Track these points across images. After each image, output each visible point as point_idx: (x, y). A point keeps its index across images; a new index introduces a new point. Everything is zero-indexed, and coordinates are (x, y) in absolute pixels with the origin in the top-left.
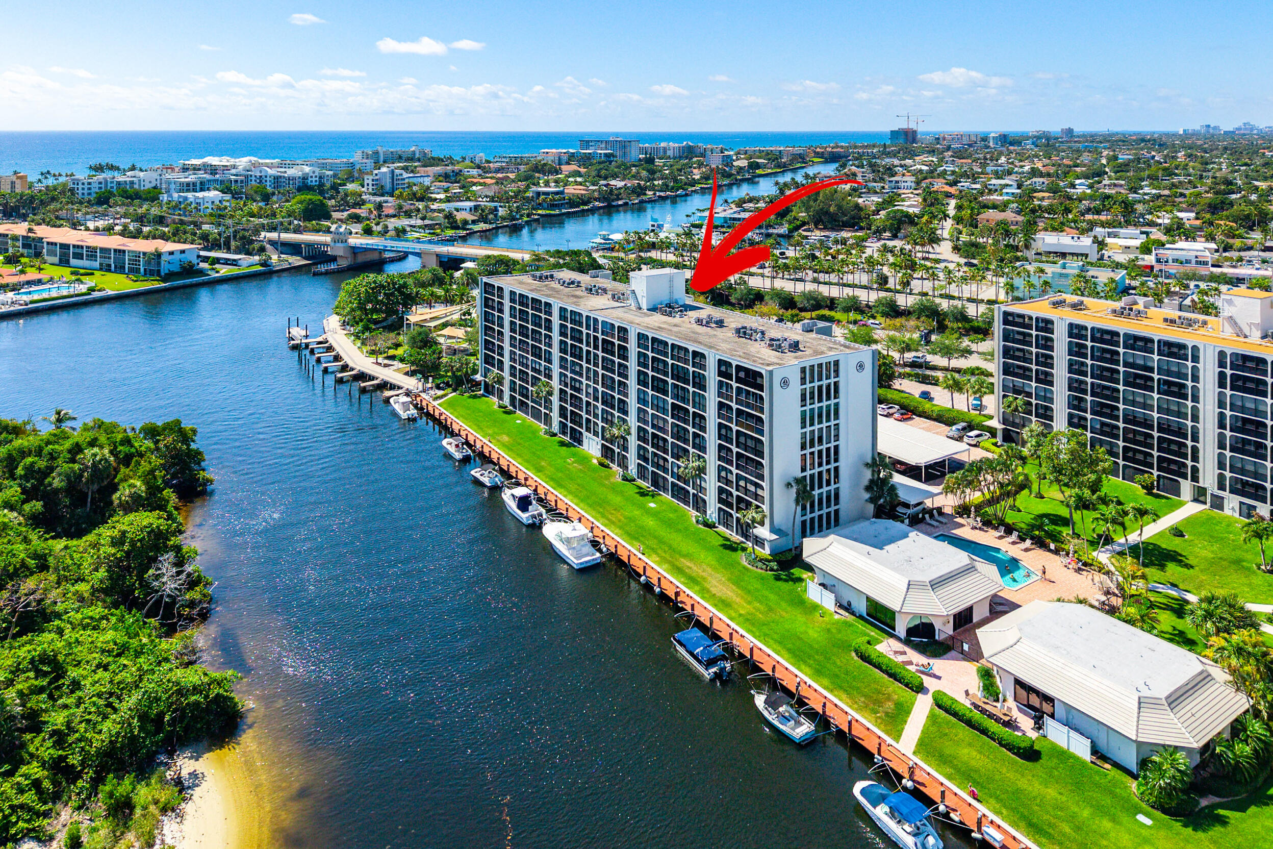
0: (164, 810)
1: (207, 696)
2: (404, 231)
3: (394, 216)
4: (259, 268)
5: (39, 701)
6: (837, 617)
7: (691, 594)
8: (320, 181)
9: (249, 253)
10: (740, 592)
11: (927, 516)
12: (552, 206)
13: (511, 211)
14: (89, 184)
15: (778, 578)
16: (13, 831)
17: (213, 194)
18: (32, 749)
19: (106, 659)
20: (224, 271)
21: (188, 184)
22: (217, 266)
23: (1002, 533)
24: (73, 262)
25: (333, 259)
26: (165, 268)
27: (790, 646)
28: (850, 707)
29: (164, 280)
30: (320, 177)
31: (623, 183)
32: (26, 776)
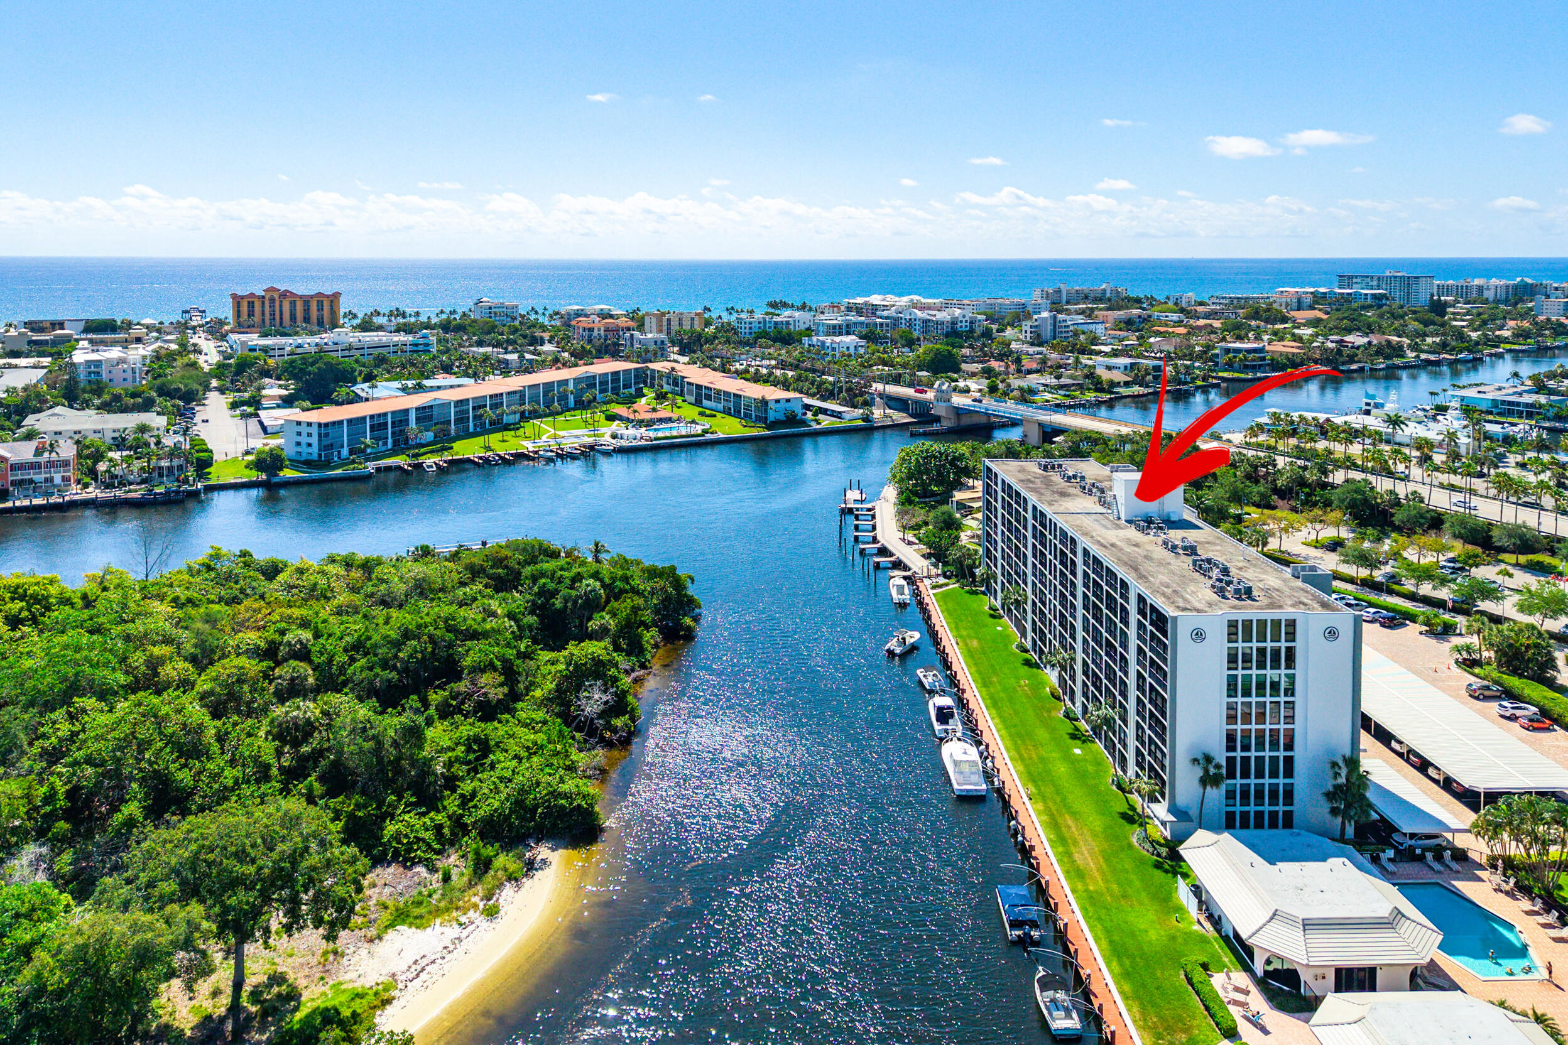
0: (509, 879)
1: (571, 804)
2: (1032, 391)
3: (1037, 371)
4: (860, 423)
5: (460, 770)
6: (1197, 927)
7: (1050, 853)
8: (971, 327)
9: (854, 406)
10: (1105, 867)
11: (1429, 856)
12: (1245, 368)
13: (1178, 373)
14: (750, 323)
15: (1158, 866)
16: (412, 855)
17: (850, 340)
18: (445, 803)
19: (524, 754)
20: (826, 422)
21: (834, 327)
22: (820, 416)
23: (1536, 909)
24: (705, 402)
25: (937, 419)
26: (772, 416)
27: (1116, 938)
28: (1134, 1022)
29: (769, 427)
30: (971, 322)
31: (1366, 340)
32: (432, 820)
